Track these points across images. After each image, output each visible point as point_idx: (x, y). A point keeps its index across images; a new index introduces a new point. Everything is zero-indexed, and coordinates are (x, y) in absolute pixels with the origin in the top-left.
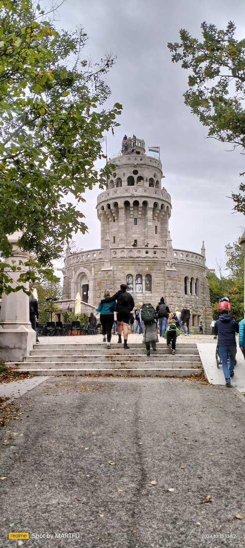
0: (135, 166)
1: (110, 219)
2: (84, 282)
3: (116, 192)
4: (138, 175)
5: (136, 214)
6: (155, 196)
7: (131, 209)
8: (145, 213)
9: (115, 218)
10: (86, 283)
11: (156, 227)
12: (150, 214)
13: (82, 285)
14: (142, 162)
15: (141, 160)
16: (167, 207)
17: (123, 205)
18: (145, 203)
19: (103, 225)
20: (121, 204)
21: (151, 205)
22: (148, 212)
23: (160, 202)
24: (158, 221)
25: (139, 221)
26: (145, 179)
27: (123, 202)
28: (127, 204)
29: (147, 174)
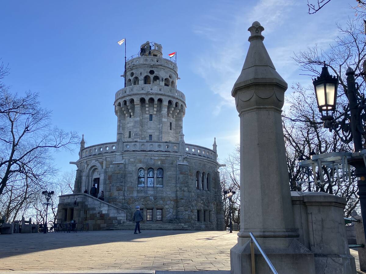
0: (152, 67)
1: (126, 115)
2: (96, 176)
3: (132, 90)
4: (155, 75)
5: (151, 111)
6: (170, 94)
7: (147, 106)
8: (159, 110)
9: (132, 114)
10: (98, 177)
11: (171, 123)
12: (165, 111)
13: (93, 179)
14: (158, 63)
15: (157, 61)
16: (182, 105)
17: (139, 102)
18: (160, 101)
19: (119, 121)
20: (137, 100)
21: (165, 103)
22: (163, 109)
23: (175, 100)
24: (173, 117)
25: (154, 117)
26: (161, 79)
27: (139, 99)
28: (142, 100)
29: (163, 74)
